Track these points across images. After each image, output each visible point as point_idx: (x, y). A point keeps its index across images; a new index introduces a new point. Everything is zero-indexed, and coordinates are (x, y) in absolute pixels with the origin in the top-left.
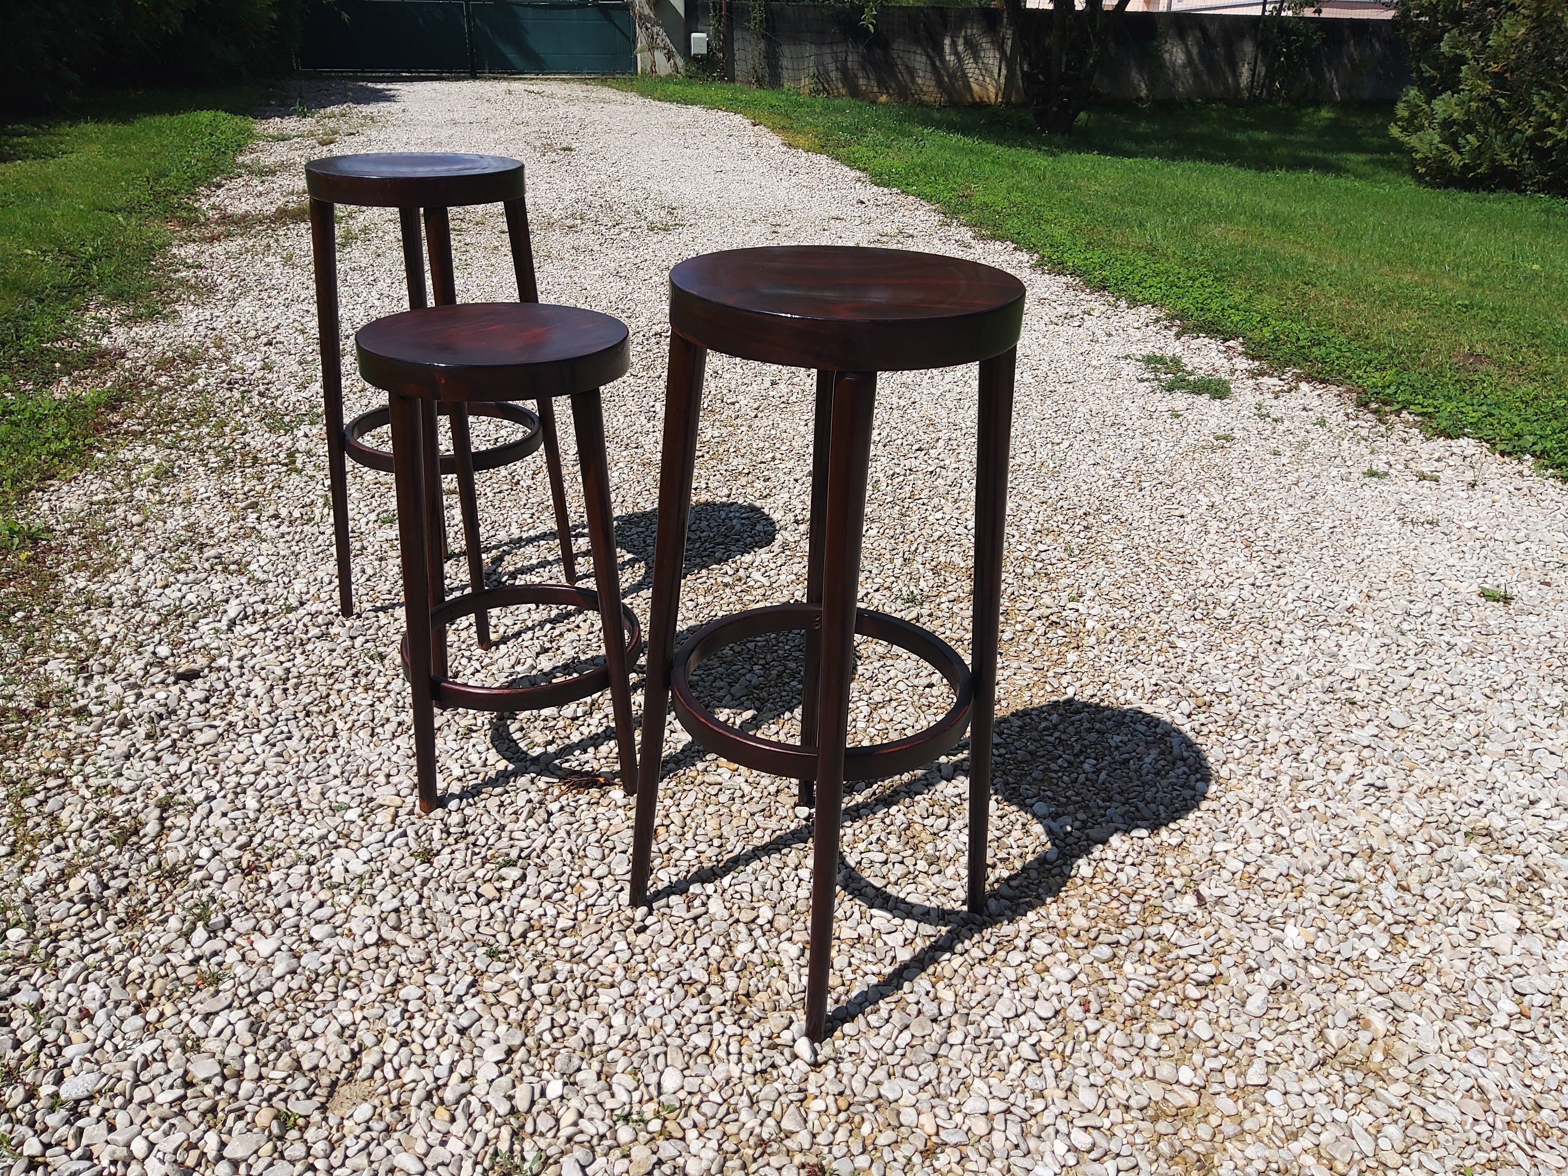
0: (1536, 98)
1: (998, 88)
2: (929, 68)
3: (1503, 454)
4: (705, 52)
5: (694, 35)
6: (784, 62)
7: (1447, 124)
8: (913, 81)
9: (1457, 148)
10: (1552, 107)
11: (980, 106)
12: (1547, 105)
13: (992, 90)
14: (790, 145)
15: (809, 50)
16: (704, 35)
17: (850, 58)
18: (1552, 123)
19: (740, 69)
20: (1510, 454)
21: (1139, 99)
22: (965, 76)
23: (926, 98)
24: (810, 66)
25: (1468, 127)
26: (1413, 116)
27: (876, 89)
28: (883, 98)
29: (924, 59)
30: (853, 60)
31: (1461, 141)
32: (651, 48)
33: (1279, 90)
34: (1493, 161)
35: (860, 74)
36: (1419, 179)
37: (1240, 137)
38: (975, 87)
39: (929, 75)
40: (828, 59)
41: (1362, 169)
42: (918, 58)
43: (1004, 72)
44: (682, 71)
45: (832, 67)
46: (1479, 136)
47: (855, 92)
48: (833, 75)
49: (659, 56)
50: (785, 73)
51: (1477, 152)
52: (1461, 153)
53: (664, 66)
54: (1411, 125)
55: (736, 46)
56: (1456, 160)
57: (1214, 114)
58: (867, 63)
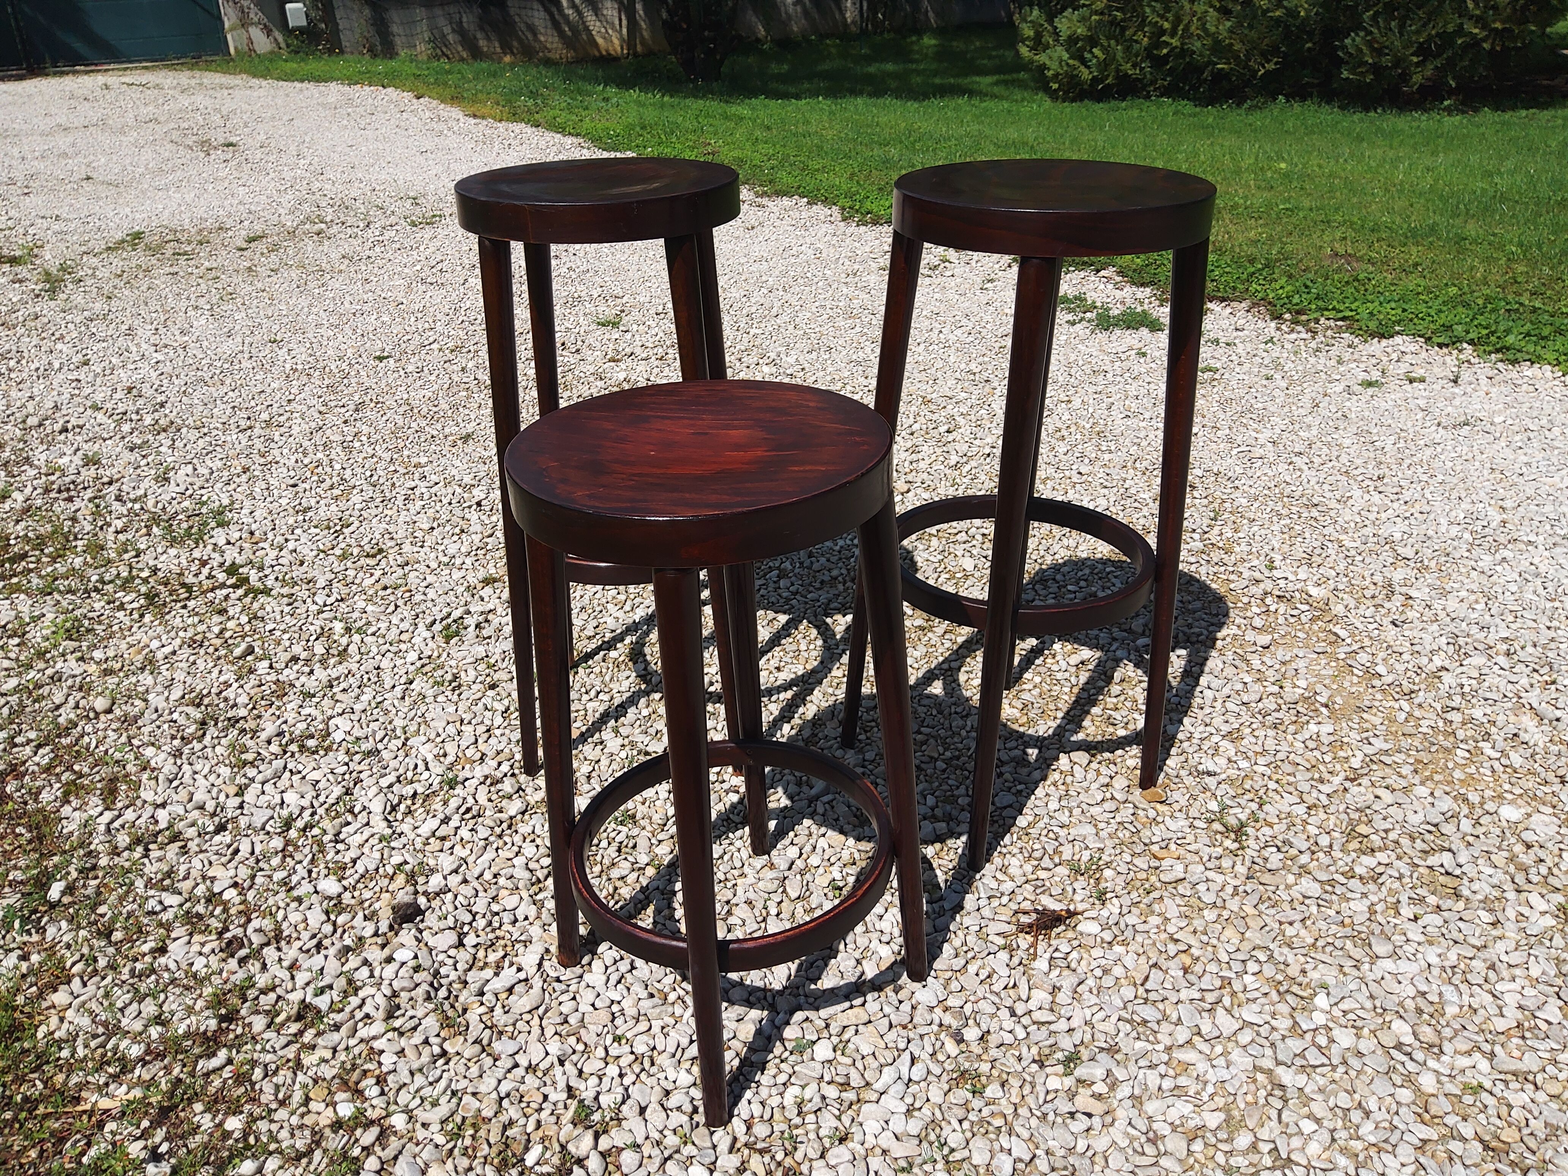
0: (1148, 10)
1: (622, 39)
2: (549, 24)
3: (1440, 346)
4: (305, 23)
5: (289, 6)
6: (395, 29)
7: (1072, 40)
8: (536, 39)
9: (1084, 62)
10: (1162, 17)
11: (607, 60)
12: (1159, 15)
13: (616, 42)
14: (475, 116)
15: (420, 13)
16: (300, 5)
17: (464, 19)
18: (1163, 32)
19: (346, 39)
20: (1447, 346)
21: (758, 40)
22: (587, 29)
23: (550, 55)
24: (423, 30)
25: (1093, 42)
26: (1038, 36)
27: (498, 50)
28: (507, 59)
29: (542, 14)
30: (469, 20)
31: (1087, 55)
32: (244, 23)
33: (883, 21)
34: (1118, 70)
35: (479, 35)
36: (1053, 95)
37: (872, 69)
38: (600, 41)
39: (549, 31)
40: (442, 22)
41: (996, 89)
42: (536, 14)
43: (625, 22)
44: (283, 45)
45: (447, 30)
46: (1104, 50)
47: (476, 54)
48: (450, 38)
49: (256, 33)
50: (398, 41)
51: (1104, 65)
52: (1088, 67)
53: (262, 42)
54: (1038, 44)
55: (338, 14)
56: (1085, 74)
57: (833, 50)
58: (486, 23)
